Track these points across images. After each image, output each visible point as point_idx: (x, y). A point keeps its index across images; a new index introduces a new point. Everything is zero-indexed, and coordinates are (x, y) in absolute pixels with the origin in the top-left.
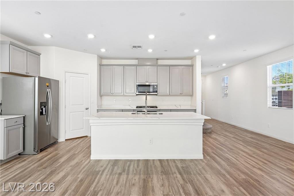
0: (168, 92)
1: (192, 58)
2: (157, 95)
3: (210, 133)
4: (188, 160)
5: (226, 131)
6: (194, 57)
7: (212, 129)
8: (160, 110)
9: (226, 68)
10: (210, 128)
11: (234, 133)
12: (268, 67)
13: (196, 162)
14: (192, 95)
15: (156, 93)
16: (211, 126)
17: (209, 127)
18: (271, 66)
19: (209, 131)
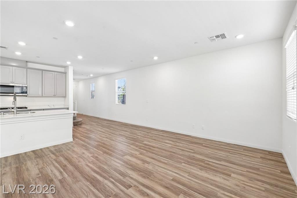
0: (40, 94)
1: (66, 67)
2: (27, 96)
3: (81, 124)
4: (61, 144)
5: (92, 121)
6: (67, 66)
7: (82, 121)
8: (30, 110)
9: (93, 78)
10: (81, 121)
11: (98, 122)
12: (116, 80)
13: (67, 144)
14: (65, 97)
15: (26, 95)
16: (82, 119)
17: (79, 120)
18: (117, 80)
19: (79, 123)
